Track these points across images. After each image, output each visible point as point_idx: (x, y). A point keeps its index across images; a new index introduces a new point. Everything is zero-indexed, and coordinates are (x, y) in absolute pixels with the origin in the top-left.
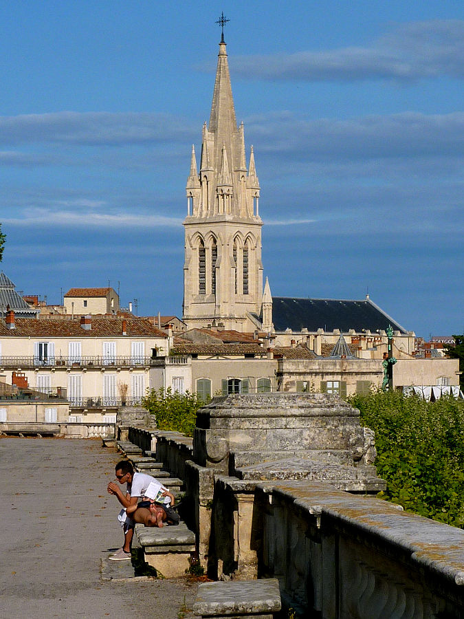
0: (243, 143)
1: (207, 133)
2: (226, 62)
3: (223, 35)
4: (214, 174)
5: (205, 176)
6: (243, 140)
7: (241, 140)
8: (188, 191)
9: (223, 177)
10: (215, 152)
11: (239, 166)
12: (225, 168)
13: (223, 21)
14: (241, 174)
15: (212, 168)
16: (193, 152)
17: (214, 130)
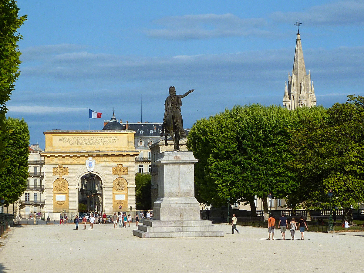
0: (310, 80)
1: (293, 76)
2: (300, 43)
3: (298, 30)
4: (297, 94)
5: (293, 96)
6: (310, 79)
7: (309, 79)
8: (284, 103)
9: (302, 96)
10: (297, 84)
11: (308, 91)
12: (303, 92)
13: (298, 24)
14: (310, 94)
15: (296, 92)
16: (286, 84)
17: (296, 74)
